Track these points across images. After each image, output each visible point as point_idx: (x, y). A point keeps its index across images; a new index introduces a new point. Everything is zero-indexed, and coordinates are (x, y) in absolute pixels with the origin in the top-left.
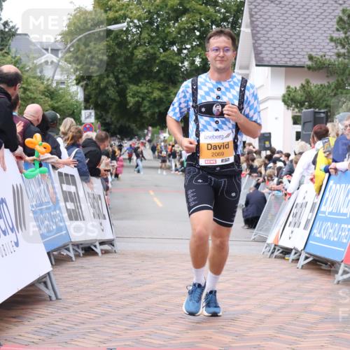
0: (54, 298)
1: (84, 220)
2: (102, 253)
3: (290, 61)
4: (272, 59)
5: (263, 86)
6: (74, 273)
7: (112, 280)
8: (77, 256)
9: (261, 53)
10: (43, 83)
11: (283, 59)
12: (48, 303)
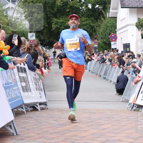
0: (15, 134)
1: (31, 92)
2: (41, 110)
3: (140, 5)
4: (129, 4)
5: (125, 18)
6: (25, 121)
7: (46, 124)
8: (27, 111)
9: (124, 1)
10: (7, 19)
11: (136, 4)
12: (12, 137)
